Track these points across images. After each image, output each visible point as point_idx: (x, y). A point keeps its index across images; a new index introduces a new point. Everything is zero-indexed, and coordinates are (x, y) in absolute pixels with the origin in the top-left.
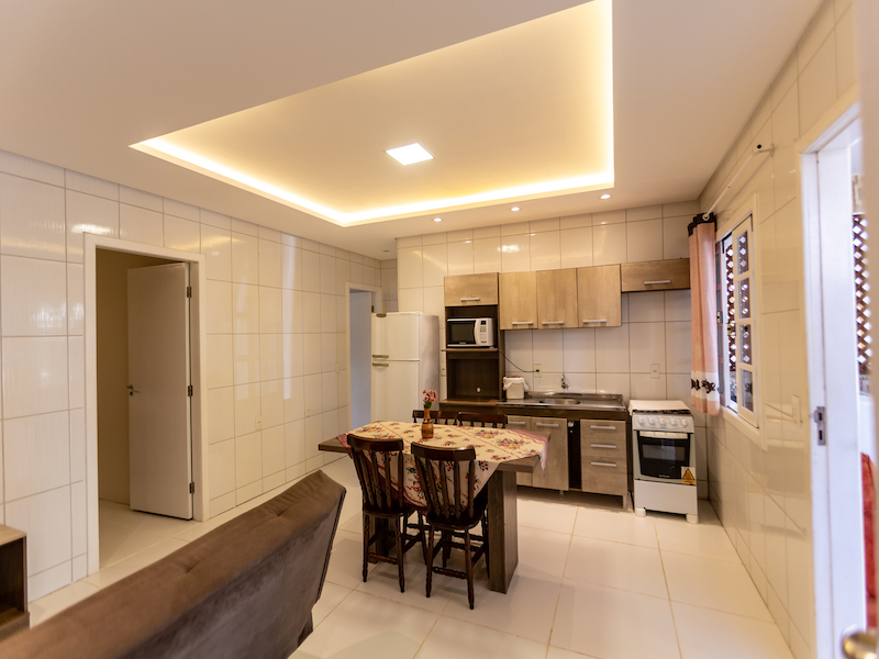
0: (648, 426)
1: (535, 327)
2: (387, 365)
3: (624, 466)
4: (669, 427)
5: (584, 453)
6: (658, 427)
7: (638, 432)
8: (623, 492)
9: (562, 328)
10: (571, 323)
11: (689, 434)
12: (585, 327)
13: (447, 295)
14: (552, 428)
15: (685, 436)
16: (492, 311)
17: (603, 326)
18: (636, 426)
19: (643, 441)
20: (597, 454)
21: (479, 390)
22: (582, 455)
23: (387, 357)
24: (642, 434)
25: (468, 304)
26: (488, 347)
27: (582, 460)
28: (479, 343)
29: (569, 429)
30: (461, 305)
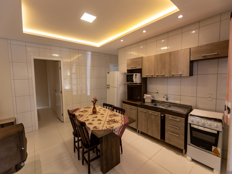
0: (195, 123)
1: (154, 76)
2: (109, 88)
3: (183, 137)
4: (206, 126)
5: (166, 127)
6: (200, 124)
7: (190, 124)
8: (182, 147)
9: (163, 77)
10: (167, 75)
11: (218, 132)
12: (173, 77)
13: (127, 66)
14: (155, 115)
15: (216, 132)
16: (140, 71)
17: (181, 76)
18: (189, 121)
19: (192, 129)
20: (172, 129)
21: (139, 97)
22: (166, 128)
23: (109, 85)
24: (192, 126)
25: (133, 68)
26: (137, 83)
27: (165, 130)
28: (135, 82)
29: (161, 117)
30: (131, 69)
